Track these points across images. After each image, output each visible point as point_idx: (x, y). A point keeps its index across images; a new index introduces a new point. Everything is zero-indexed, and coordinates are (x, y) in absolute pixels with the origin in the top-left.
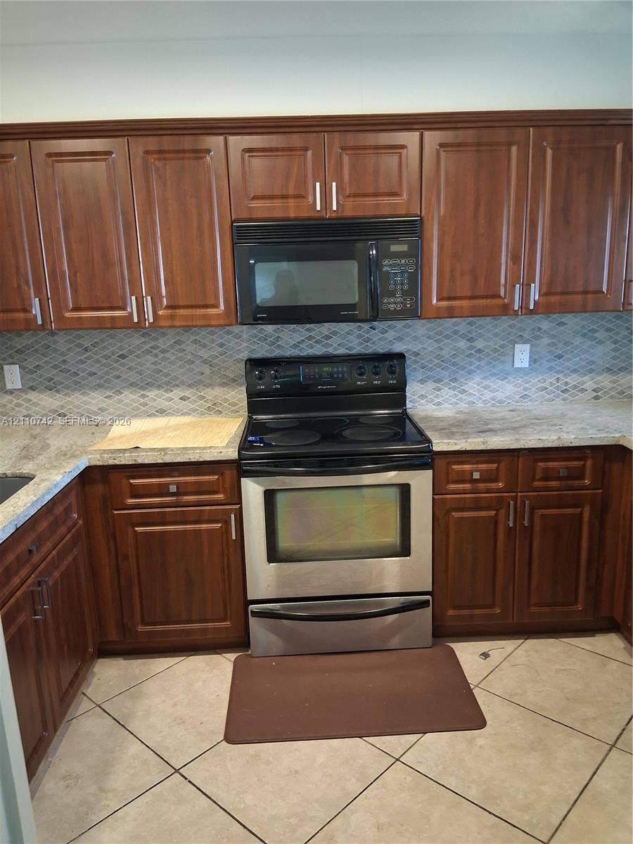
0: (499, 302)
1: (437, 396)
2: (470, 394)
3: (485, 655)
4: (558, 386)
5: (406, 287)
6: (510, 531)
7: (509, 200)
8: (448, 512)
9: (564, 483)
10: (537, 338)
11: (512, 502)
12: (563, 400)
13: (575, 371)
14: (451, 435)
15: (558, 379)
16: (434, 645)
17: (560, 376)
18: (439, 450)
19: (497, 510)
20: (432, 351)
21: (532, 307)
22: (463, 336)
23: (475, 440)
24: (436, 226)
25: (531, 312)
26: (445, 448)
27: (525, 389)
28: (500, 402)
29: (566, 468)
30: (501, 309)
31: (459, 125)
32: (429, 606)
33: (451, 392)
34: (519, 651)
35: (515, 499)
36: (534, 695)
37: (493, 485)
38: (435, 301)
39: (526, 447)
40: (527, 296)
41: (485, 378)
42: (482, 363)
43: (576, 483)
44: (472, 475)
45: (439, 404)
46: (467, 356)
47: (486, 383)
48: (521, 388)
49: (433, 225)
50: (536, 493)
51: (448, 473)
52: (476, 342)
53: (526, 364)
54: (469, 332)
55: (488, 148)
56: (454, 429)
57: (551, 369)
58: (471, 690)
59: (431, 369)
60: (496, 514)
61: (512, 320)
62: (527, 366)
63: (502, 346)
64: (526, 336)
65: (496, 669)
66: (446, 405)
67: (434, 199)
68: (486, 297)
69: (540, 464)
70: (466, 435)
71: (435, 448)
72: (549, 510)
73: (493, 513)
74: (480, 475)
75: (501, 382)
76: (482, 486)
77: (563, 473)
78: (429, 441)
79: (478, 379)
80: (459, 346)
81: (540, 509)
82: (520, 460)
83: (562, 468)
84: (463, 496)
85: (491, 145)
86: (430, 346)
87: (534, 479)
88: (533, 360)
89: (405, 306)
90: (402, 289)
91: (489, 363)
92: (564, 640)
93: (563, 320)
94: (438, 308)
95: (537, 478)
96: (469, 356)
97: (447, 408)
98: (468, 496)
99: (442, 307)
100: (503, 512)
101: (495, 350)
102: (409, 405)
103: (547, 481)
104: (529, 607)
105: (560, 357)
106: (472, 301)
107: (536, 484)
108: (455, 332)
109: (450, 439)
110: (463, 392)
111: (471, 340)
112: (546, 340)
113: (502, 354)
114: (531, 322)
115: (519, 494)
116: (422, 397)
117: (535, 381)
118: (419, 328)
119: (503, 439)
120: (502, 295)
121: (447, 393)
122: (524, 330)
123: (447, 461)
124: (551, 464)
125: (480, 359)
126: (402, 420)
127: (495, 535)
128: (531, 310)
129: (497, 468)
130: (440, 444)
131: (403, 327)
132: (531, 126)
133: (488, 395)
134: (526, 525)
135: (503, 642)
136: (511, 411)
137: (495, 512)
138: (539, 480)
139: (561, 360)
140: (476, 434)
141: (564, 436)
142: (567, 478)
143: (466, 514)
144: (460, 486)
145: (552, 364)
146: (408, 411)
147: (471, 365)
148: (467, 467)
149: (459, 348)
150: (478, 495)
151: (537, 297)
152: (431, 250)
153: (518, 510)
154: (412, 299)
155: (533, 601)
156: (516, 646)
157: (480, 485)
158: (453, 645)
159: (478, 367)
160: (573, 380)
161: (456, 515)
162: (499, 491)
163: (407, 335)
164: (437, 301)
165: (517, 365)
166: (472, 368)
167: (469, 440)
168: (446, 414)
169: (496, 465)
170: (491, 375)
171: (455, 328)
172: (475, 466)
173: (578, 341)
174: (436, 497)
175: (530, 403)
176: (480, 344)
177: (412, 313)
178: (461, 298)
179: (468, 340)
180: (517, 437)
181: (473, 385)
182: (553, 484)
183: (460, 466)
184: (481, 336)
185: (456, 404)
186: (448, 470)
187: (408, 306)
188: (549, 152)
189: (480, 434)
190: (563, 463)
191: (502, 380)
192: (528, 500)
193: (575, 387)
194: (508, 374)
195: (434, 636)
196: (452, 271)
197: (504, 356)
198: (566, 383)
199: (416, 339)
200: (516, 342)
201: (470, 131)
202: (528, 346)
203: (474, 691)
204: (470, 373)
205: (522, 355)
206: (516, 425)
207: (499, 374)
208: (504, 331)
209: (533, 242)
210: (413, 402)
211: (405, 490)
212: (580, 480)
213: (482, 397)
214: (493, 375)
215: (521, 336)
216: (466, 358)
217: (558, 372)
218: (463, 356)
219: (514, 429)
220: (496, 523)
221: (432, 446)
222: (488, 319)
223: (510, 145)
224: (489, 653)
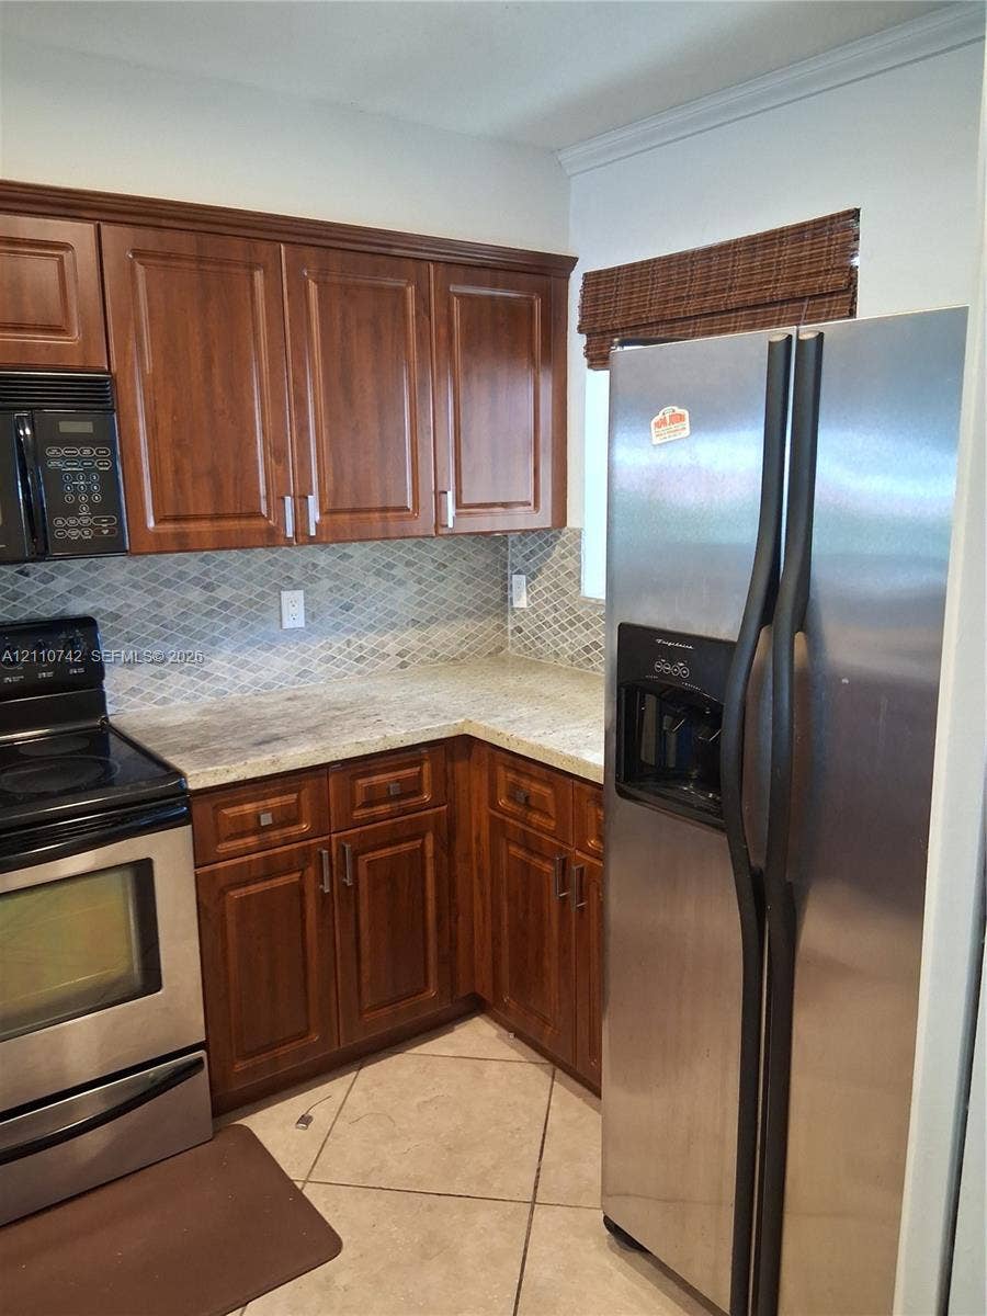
0: (261, 524)
1: (160, 689)
2: (218, 679)
3: (305, 1120)
4: (349, 653)
5: (97, 498)
6: (324, 900)
7: (258, 359)
8: (223, 892)
9: (395, 804)
10: (313, 579)
11: (325, 852)
12: (359, 673)
13: (371, 628)
14: (213, 756)
15: (349, 643)
16: (216, 1133)
17: (350, 637)
18: (199, 787)
19: (302, 870)
20: (143, 610)
21: (313, 533)
22: (196, 581)
23: (259, 760)
24: (139, 392)
25: (312, 541)
26: (211, 782)
27: (303, 662)
28: (268, 686)
29: (398, 781)
30: (265, 535)
31: (164, 223)
32: (202, 1067)
33: (185, 679)
34: (356, 1094)
35: (328, 846)
36: (400, 1162)
37: (293, 830)
38: (151, 524)
39: (340, 758)
40: (302, 515)
41: (239, 650)
42: (234, 623)
43: (413, 801)
44: (259, 818)
45: (165, 701)
46: (206, 614)
47: (241, 657)
48: (296, 661)
49: (134, 388)
50: (358, 830)
51: (217, 825)
52: (218, 590)
53: (300, 623)
54: (205, 574)
55: (216, 268)
56: (215, 745)
57: (337, 627)
58: (299, 1194)
59: (144, 642)
60: (301, 877)
61: (273, 553)
62: (303, 625)
63: (262, 595)
64: (296, 575)
65: (330, 1139)
66: (178, 701)
67: (132, 345)
68: (239, 516)
69: (360, 782)
70: (239, 753)
71: (193, 785)
72: (376, 853)
73: (295, 877)
74: (273, 816)
75: (265, 654)
76: (275, 835)
77: (394, 790)
78: (179, 774)
79: (227, 652)
80: (191, 599)
81: (363, 853)
82: (331, 780)
83: (392, 782)
84: (246, 858)
85: (221, 264)
86: (139, 601)
87: (353, 808)
88: (311, 616)
89: (100, 532)
90: (90, 503)
91: (243, 625)
92: (416, 1050)
93: (346, 551)
94: (157, 536)
95: (358, 805)
96: (210, 614)
97: (184, 708)
98: (254, 856)
99: (166, 534)
100: (311, 871)
101: (251, 603)
102: (110, 709)
103: (372, 806)
104: (361, 1014)
105: (347, 608)
106: (216, 524)
107: (358, 814)
108: (181, 575)
109: (214, 764)
110: (206, 675)
111: (208, 587)
112: (326, 583)
113: (262, 608)
114: (303, 555)
115: (334, 836)
116: (133, 691)
117: (315, 645)
118: (116, 569)
119: (304, 751)
120: (264, 512)
121: (176, 681)
122: (292, 567)
123: (214, 804)
124: (375, 779)
125: (227, 619)
126: (101, 737)
127: (303, 911)
128: (313, 537)
129: (298, 800)
130: (199, 777)
131: (84, 568)
132: (282, 242)
133: (247, 677)
134: (349, 884)
135: (326, 1086)
136: (289, 699)
137: (298, 875)
138: (360, 807)
139: (350, 613)
140: (256, 748)
141: (390, 732)
142: (398, 797)
143: (253, 889)
144: (240, 843)
145: (339, 619)
146: (111, 719)
147: (213, 630)
148: (249, 808)
149: (191, 602)
150: (270, 852)
151: (318, 518)
152: (135, 432)
153: (334, 863)
154: (111, 520)
155: (367, 1002)
156: (348, 1087)
157: (272, 834)
158: (245, 1122)
159: (226, 633)
160: (369, 641)
161: (236, 894)
162: (304, 837)
163: (95, 582)
164: (156, 523)
165: (287, 624)
166: (216, 634)
167: (248, 762)
168: (185, 719)
169: (295, 796)
170: (248, 643)
171: (180, 568)
172: (262, 803)
173: (371, 581)
174: (199, 871)
175: (312, 683)
176: (224, 594)
177: (111, 545)
178: (197, 518)
179: (205, 588)
180: (322, 743)
181: (219, 663)
182: (382, 809)
183: (236, 809)
184: (225, 579)
185: (195, 697)
186: (215, 818)
187: (106, 532)
188: (313, 288)
189: (262, 747)
190: (391, 775)
191: (267, 650)
192: (347, 842)
193: (373, 651)
194: (274, 640)
195: (213, 1116)
196: (176, 472)
197: (266, 611)
198: (361, 647)
199: (110, 588)
200: (282, 588)
201: (184, 236)
202: (300, 594)
203: (304, 1192)
204: (214, 642)
205: (293, 608)
206: (312, 723)
207: (260, 642)
208: (261, 569)
209: (303, 429)
210: (117, 704)
211: (142, 871)
212: (417, 796)
213: (237, 682)
214: (252, 643)
215: (288, 577)
216: (204, 618)
217: (348, 631)
218: (199, 616)
219: (309, 730)
220: (302, 894)
221: (186, 781)
222: (234, 552)
223: (251, 267)
224: (310, 1114)
